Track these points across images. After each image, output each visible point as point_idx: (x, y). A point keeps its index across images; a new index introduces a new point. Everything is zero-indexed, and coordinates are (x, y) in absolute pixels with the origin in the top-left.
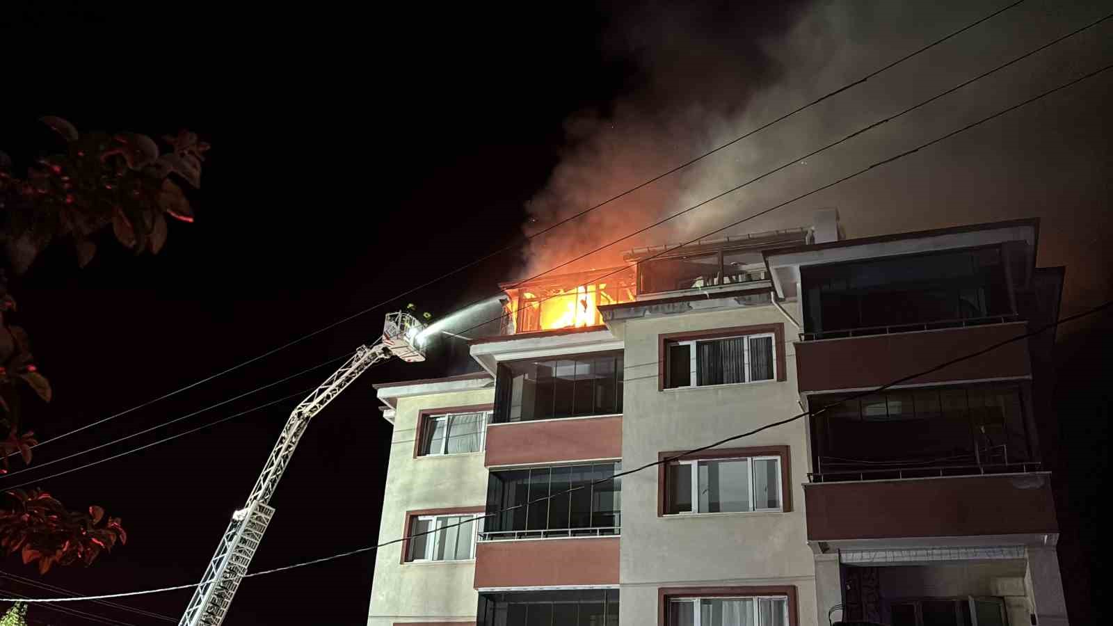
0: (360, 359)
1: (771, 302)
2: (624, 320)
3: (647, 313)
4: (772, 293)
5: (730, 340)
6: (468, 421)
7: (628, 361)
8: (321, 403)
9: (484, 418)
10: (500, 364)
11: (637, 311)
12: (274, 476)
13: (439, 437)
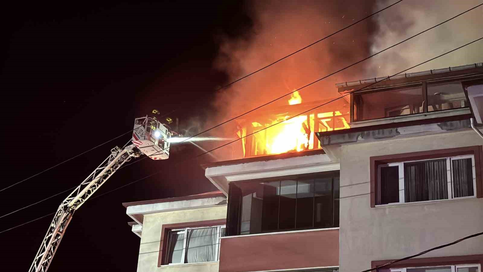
0: (114, 159)
1: (471, 127)
2: (339, 144)
3: (360, 138)
4: (471, 119)
5: (434, 161)
6: (204, 234)
7: (343, 181)
8: (83, 197)
9: (218, 231)
10: (232, 184)
11: (350, 137)
12: (46, 261)
13: (180, 248)
